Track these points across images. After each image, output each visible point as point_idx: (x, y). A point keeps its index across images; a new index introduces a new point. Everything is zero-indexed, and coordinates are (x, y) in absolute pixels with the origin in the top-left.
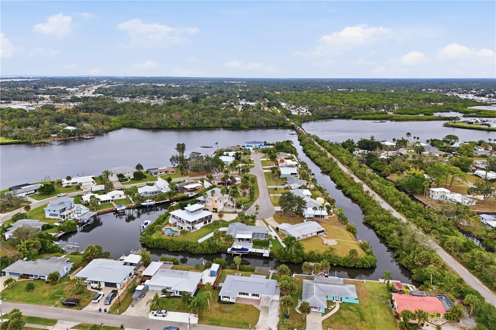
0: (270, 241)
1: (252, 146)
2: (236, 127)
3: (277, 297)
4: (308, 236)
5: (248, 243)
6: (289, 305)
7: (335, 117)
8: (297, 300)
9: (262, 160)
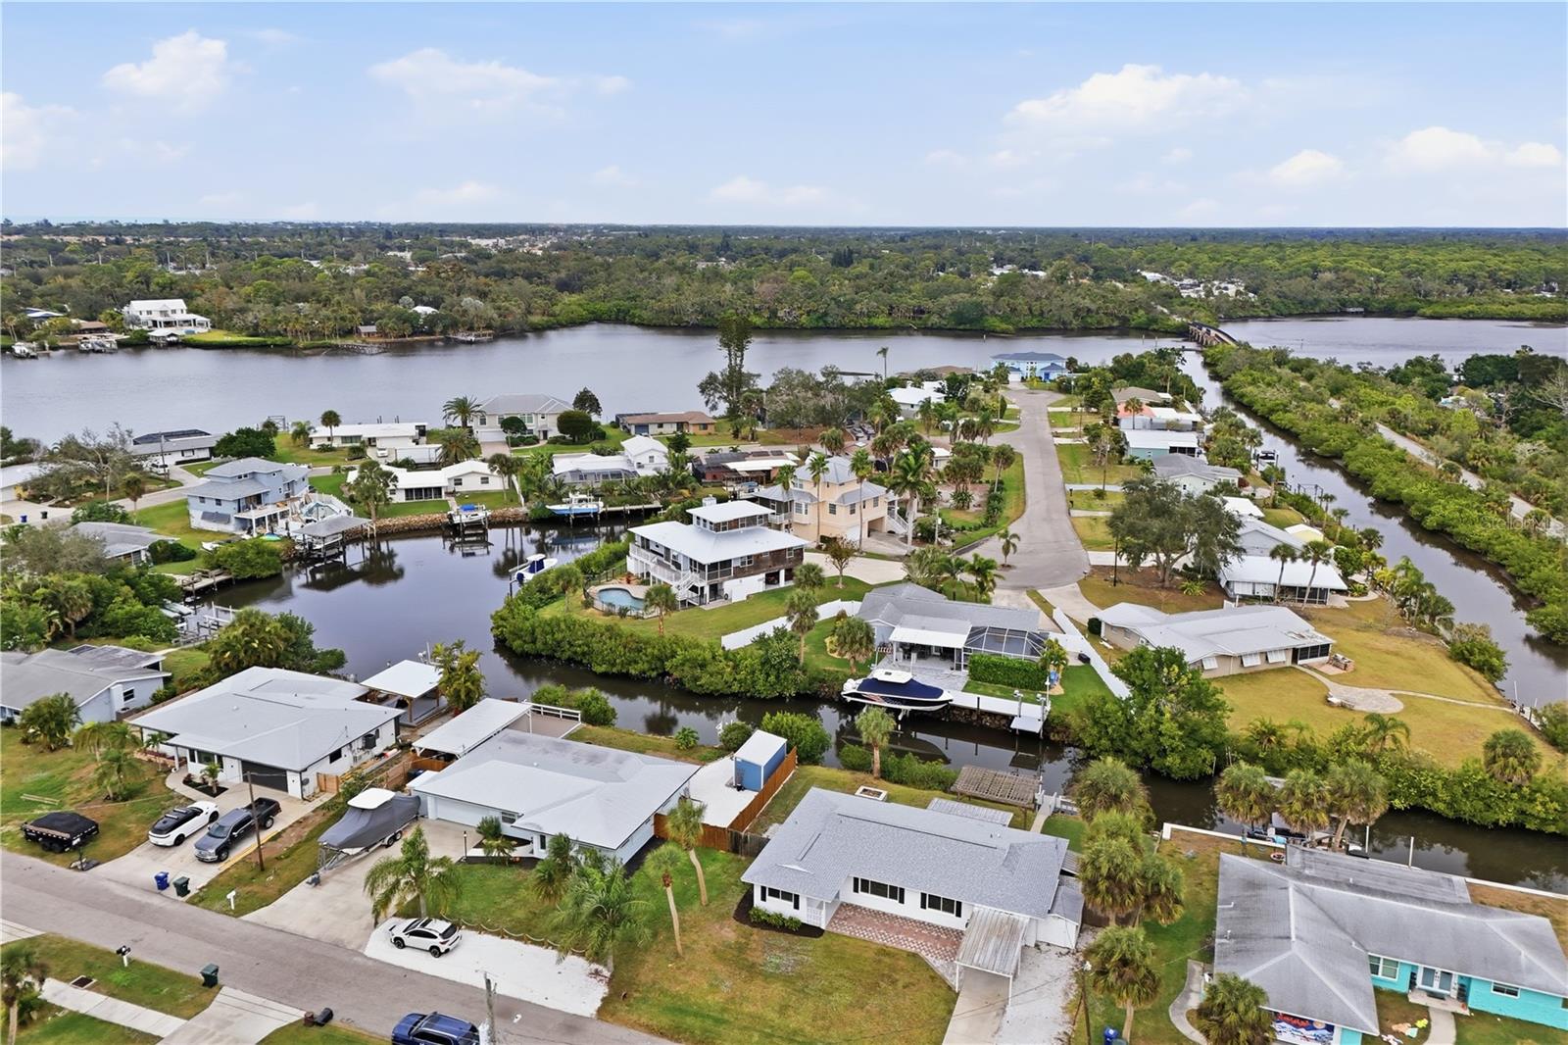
0: (1052, 669)
1: (1019, 370)
2: (968, 326)
3: (1063, 931)
4: (1247, 663)
5: (945, 668)
6: (1133, 982)
7: (1351, 310)
8: (1183, 965)
9: (1051, 409)
